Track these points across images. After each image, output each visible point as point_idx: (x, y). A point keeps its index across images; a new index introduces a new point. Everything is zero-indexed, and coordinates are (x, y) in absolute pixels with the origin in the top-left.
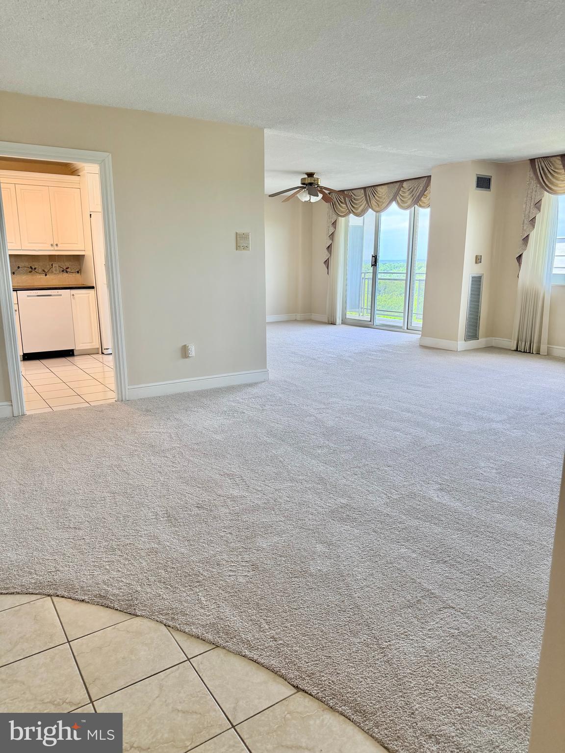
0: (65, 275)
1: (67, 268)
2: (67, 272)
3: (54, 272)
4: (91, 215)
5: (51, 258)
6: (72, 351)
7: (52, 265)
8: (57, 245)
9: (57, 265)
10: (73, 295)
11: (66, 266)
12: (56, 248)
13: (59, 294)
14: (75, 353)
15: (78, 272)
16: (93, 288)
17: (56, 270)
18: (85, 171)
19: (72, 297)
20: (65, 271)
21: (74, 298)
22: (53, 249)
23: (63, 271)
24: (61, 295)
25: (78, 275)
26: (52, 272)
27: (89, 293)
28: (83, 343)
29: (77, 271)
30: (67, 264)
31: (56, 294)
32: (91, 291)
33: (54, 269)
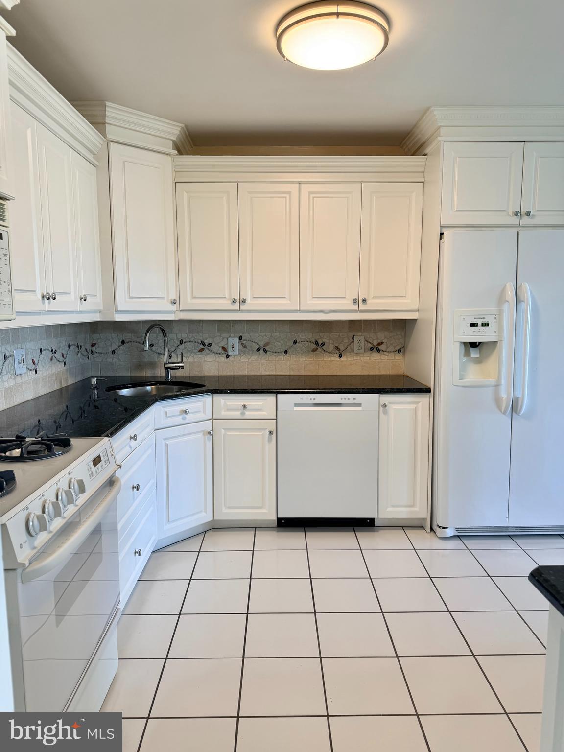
0: (375, 356)
1: (379, 344)
2: (378, 351)
3: (356, 351)
4: (442, 234)
5: (354, 325)
6: (372, 520)
7: (353, 338)
8: (364, 301)
9: (362, 338)
10: (384, 406)
11: (377, 339)
12: (362, 307)
13: (357, 402)
14: (377, 523)
15: (399, 351)
16: (427, 390)
17: (359, 348)
18: (439, 138)
19: (381, 409)
20: (376, 348)
21: (385, 413)
22: (355, 308)
23: (372, 349)
24: (359, 405)
25: (399, 357)
26: (353, 351)
27: (418, 403)
28: (393, 506)
29: (398, 348)
30: (381, 336)
31: (351, 401)
32: (423, 400)
33: (356, 345)
